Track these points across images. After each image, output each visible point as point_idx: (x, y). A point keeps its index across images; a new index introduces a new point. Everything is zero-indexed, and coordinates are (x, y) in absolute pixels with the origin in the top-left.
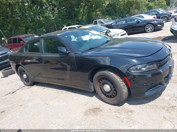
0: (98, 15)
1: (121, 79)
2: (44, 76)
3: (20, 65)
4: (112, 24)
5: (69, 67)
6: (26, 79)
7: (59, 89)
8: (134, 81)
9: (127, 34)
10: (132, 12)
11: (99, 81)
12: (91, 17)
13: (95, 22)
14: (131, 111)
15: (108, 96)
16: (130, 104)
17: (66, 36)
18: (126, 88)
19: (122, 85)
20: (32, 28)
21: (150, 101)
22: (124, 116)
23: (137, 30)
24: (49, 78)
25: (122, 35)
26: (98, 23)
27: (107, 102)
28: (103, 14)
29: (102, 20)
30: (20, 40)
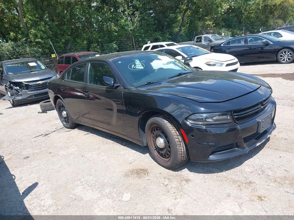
0: (208, 26)
1: (177, 132)
2: (92, 116)
3: (59, 98)
4: (222, 45)
5: (115, 107)
6: (65, 118)
7: (106, 138)
8: (192, 136)
9: (239, 64)
10: (272, 24)
11: (152, 132)
12: (196, 28)
13: (198, 38)
14: (187, 181)
15: (162, 155)
16: (190, 170)
17: (120, 62)
18: (182, 144)
19: (177, 140)
20: (98, 42)
21: (221, 171)
22: (174, 184)
23: (263, 58)
24: (95, 120)
25: (228, 65)
26: (203, 41)
27: (160, 163)
28: (217, 25)
29: (210, 36)
30: (75, 59)
